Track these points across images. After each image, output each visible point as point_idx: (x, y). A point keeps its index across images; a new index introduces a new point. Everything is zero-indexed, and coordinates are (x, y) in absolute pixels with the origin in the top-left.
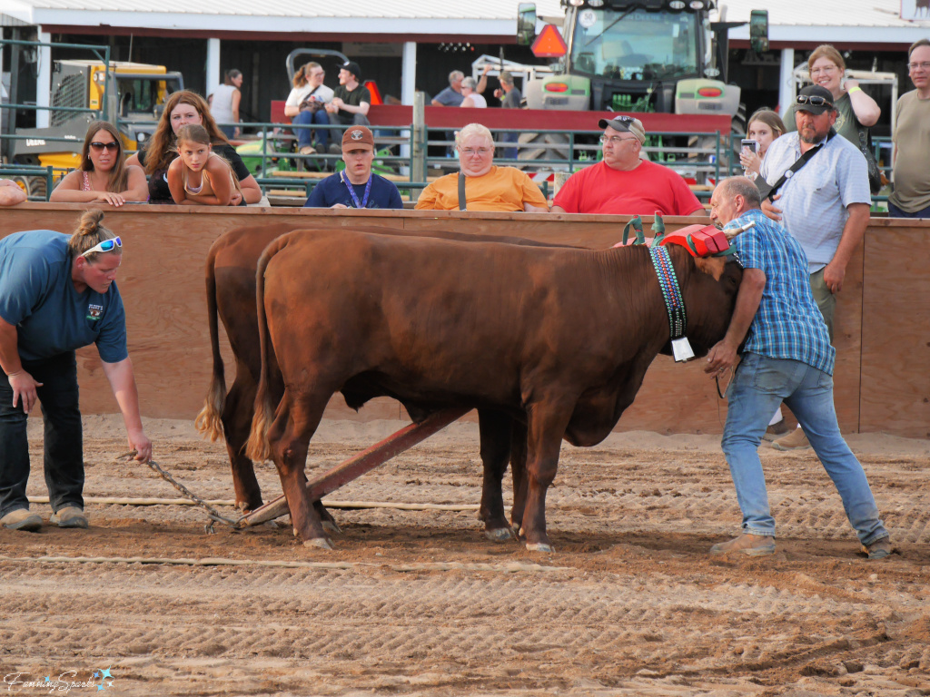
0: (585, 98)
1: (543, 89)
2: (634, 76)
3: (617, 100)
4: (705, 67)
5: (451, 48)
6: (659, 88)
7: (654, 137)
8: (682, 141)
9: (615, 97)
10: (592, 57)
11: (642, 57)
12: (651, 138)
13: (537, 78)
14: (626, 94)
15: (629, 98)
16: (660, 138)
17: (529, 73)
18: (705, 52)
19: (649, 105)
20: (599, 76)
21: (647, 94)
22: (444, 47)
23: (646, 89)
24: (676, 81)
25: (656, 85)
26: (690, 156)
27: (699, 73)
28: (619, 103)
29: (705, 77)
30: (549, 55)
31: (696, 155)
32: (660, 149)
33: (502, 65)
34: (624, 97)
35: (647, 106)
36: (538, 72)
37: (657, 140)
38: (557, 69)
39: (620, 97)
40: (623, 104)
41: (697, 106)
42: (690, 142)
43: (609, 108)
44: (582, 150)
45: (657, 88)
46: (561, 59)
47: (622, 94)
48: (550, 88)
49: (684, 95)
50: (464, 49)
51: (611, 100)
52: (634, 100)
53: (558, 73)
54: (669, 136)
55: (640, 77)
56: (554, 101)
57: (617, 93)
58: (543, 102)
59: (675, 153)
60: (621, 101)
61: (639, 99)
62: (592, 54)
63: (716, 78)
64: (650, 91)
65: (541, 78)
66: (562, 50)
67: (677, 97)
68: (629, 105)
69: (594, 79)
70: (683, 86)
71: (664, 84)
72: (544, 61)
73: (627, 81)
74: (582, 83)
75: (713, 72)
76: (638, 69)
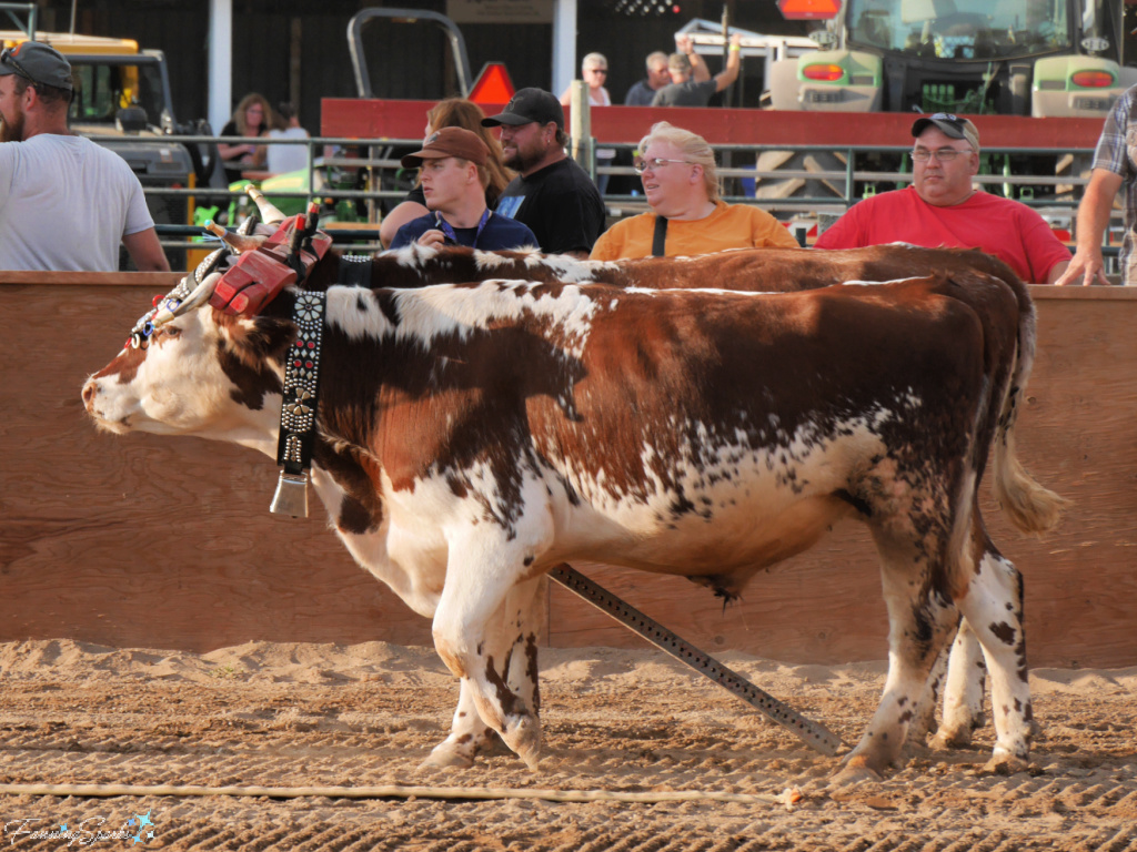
0: (872, 90)
1: (800, 76)
2: (959, 51)
3: (930, 94)
4: (1083, 36)
5: (640, 8)
6: (1004, 73)
7: (997, 157)
8: (1044, 164)
9: (926, 89)
10: (885, 18)
11: (972, 17)
12: (991, 161)
13: (790, 57)
14: (946, 83)
15: (951, 90)
16: (1007, 158)
17: (775, 50)
18: (1083, 9)
19: (987, 103)
20: (897, 52)
21: (982, 82)
22: (626, 7)
23: (980, 74)
24: (1031, 60)
25: (997, 68)
26: (1059, 189)
27: (1073, 46)
28: (934, 100)
29: (1084, 52)
30: (809, 15)
31: (1070, 187)
32: (1006, 179)
33: (727, 35)
34: (942, 89)
35: (982, 105)
36: (791, 47)
37: (1001, 164)
38: (824, 40)
39: (934, 88)
40: (940, 101)
41: (1070, 103)
42: (1059, 167)
43: (915, 107)
44: (870, 182)
45: (1000, 72)
46: (830, 23)
47: (938, 83)
48: (814, 73)
49: (1044, 85)
50: (661, 9)
51: (920, 93)
52: (959, 94)
53: (826, 47)
54: (1021, 155)
55: (969, 53)
56: (820, 97)
57: (930, 82)
58: (801, 99)
59: (1033, 186)
60: (938, 95)
61: (969, 93)
62: (886, 13)
63: (1102, 54)
64: (987, 78)
65: (797, 57)
66: (831, 7)
67: (1035, 88)
68: (951, 102)
69: (890, 58)
70: (1044, 68)
71: (1011, 67)
72: (801, 27)
73: (946, 60)
74: (869, 63)
75: (1095, 43)
76: (967, 40)
